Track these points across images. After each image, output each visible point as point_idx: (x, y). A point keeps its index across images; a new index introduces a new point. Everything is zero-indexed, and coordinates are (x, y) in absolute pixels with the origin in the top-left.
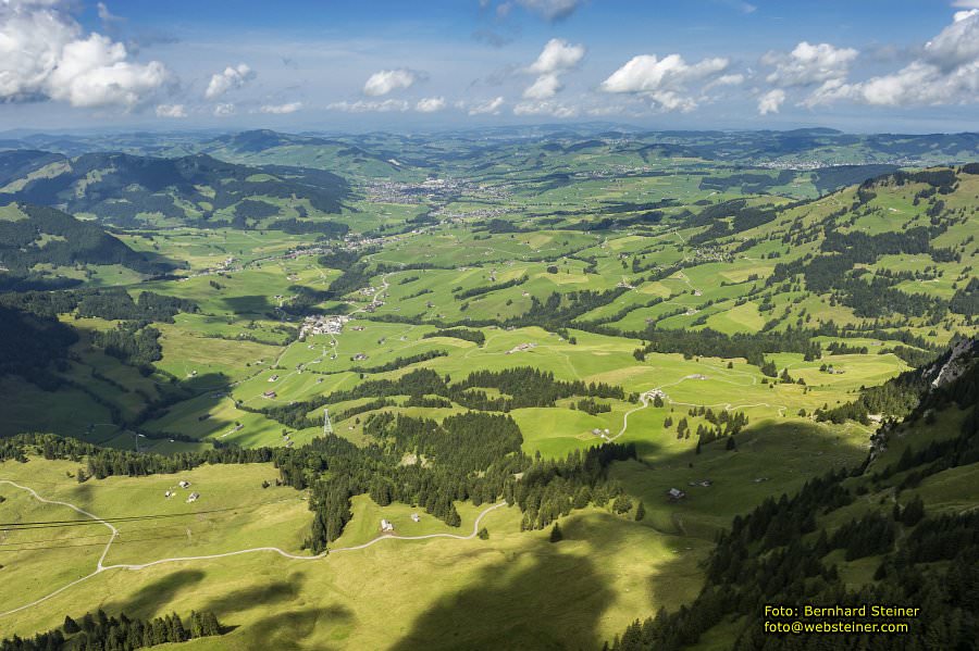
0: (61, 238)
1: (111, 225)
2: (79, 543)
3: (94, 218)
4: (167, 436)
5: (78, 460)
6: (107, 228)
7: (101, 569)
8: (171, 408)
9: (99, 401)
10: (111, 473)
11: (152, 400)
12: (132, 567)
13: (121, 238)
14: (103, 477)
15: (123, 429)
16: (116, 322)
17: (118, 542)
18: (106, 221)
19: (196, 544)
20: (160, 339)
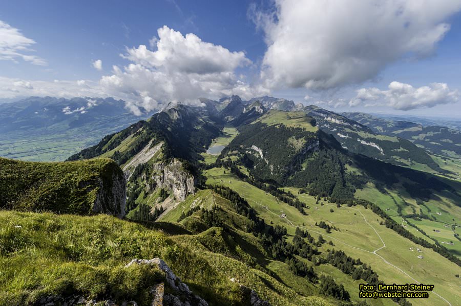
0: (407, 151)
1: (429, 151)
2: (371, 241)
3: (423, 147)
4: (416, 227)
5: (382, 217)
6: (427, 152)
7: (374, 253)
8: (422, 219)
9: (396, 203)
10: (392, 228)
11: (416, 213)
12: (385, 261)
13: (432, 156)
14: (388, 228)
15: (400, 216)
16: (415, 183)
17: (384, 250)
18: (428, 149)
19: (413, 273)
20: (431, 195)
